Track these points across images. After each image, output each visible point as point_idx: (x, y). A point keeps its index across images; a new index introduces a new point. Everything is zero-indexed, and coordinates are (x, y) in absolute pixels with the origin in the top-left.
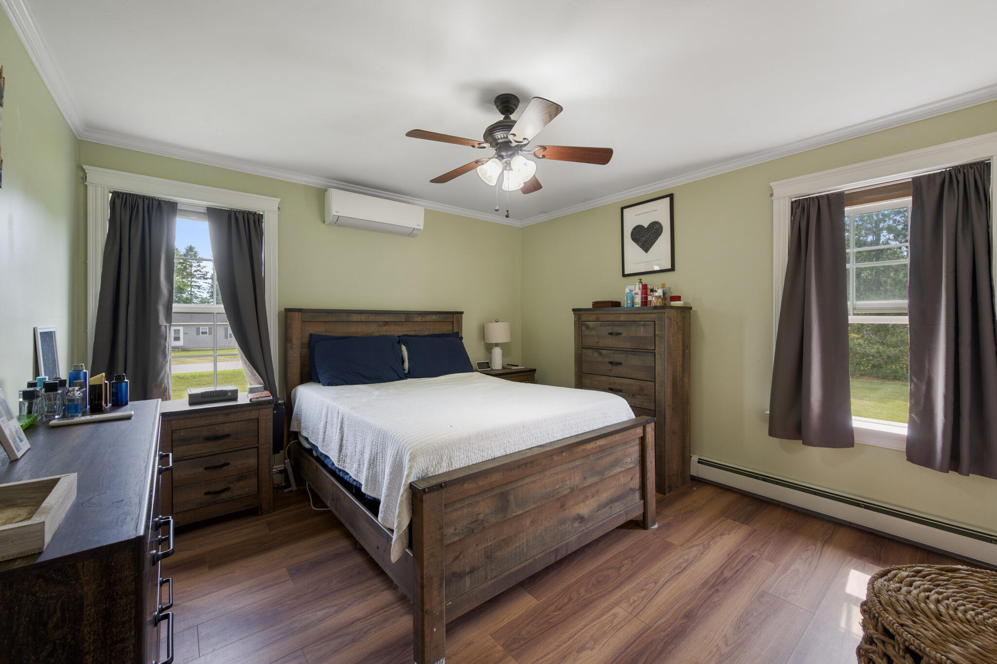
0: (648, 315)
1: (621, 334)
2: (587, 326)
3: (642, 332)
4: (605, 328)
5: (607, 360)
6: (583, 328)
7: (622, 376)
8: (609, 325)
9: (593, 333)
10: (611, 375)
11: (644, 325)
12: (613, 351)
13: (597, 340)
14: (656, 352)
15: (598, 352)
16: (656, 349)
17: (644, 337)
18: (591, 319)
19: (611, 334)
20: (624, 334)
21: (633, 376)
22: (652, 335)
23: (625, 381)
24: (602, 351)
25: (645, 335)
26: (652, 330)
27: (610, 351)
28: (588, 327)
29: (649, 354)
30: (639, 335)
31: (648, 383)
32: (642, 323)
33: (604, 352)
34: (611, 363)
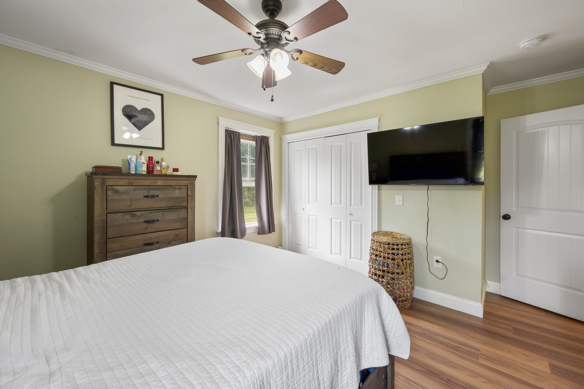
0: (183, 182)
1: (158, 196)
2: (114, 190)
3: (177, 193)
4: (139, 192)
5: (142, 220)
6: (109, 193)
7: (159, 230)
8: (145, 189)
9: (124, 197)
10: (146, 232)
11: (179, 189)
12: (148, 212)
13: (130, 204)
14: (189, 207)
15: (132, 214)
16: (189, 204)
17: (179, 197)
18: (121, 183)
19: (147, 197)
20: (161, 196)
21: (170, 228)
22: (185, 195)
23: (161, 233)
24: (136, 213)
25: (180, 196)
26: (185, 192)
27: (146, 212)
28: (116, 192)
29: (184, 209)
30: (175, 196)
31: (182, 230)
32: (177, 187)
33: (138, 213)
34: (147, 222)
